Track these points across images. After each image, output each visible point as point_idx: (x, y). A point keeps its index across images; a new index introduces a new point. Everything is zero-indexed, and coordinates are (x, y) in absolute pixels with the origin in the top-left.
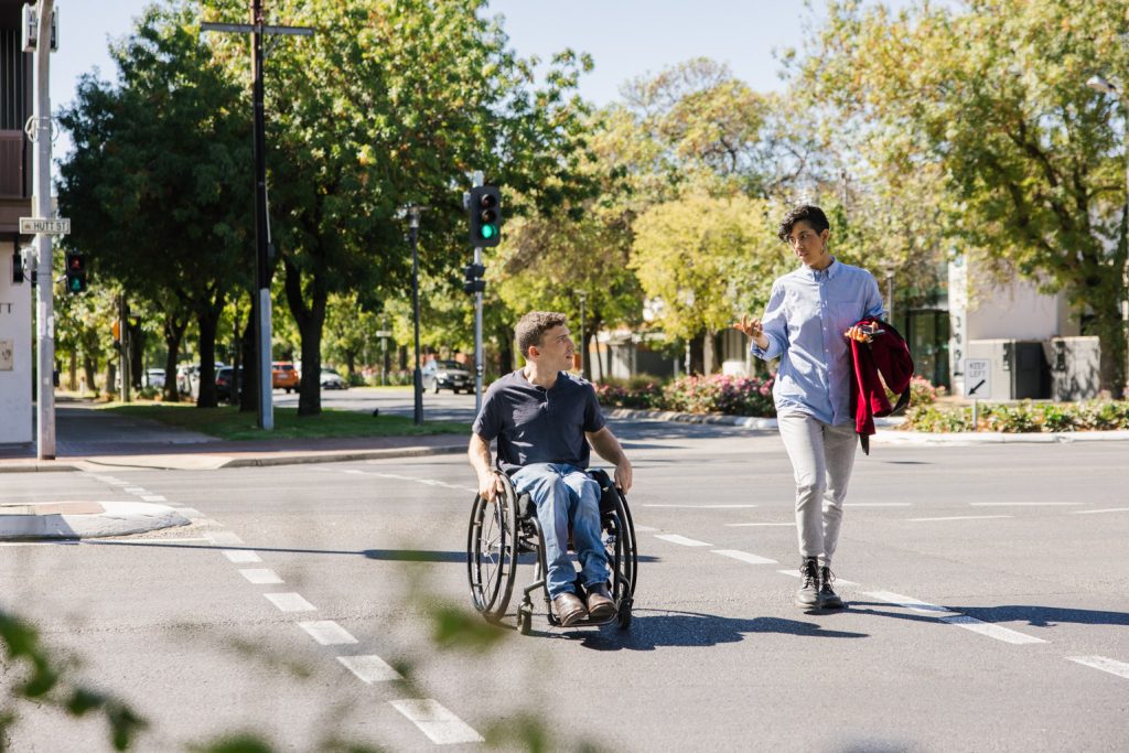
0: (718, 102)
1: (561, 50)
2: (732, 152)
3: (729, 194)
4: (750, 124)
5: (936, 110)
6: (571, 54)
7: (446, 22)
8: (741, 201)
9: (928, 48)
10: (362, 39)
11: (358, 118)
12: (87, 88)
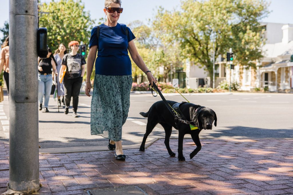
0: (141, 29)
1: (101, 18)
2: (144, 40)
3: (142, 48)
4: (147, 34)
5: (176, 31)
6: (103, 18)
7: (76, 12)
8: (144, 49)
9: (175, 19)
10: (59, 15)
11: (58, 31)
12: (6, 24)
